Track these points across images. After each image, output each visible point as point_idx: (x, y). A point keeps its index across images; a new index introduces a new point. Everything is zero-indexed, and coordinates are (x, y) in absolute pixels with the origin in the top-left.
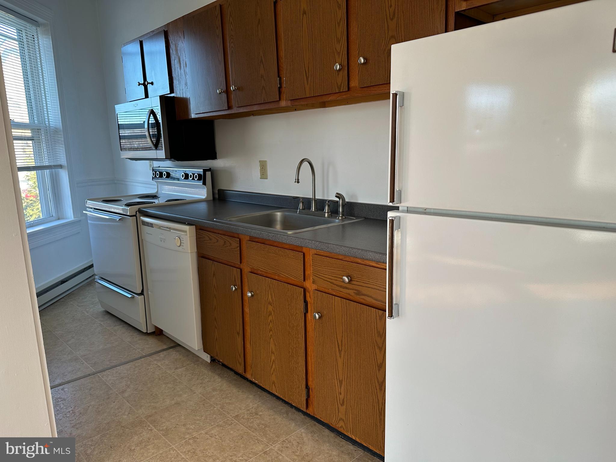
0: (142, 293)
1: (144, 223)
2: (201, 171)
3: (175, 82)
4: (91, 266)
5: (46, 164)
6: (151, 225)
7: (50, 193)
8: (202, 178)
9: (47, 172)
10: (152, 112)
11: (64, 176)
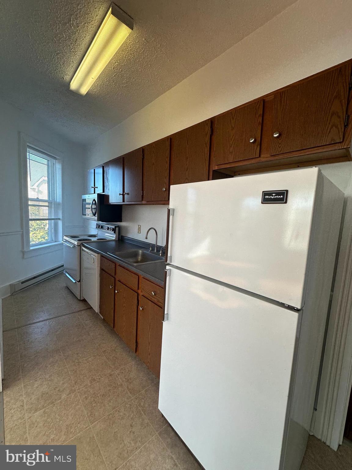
0: (80, 281)
1: (83, 250)
2: (114, 227)
3: (105, 188)
4: (63, 266)
5: (53, 217)
6: (85, 251)
7: (53, 230)
8: (114, 230)
9: (53, 221)
10: (94, 200)
11: (60, 223)
